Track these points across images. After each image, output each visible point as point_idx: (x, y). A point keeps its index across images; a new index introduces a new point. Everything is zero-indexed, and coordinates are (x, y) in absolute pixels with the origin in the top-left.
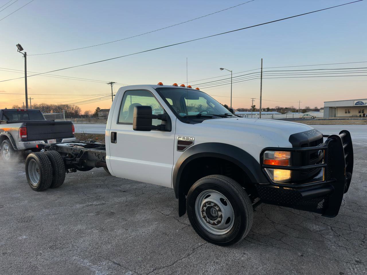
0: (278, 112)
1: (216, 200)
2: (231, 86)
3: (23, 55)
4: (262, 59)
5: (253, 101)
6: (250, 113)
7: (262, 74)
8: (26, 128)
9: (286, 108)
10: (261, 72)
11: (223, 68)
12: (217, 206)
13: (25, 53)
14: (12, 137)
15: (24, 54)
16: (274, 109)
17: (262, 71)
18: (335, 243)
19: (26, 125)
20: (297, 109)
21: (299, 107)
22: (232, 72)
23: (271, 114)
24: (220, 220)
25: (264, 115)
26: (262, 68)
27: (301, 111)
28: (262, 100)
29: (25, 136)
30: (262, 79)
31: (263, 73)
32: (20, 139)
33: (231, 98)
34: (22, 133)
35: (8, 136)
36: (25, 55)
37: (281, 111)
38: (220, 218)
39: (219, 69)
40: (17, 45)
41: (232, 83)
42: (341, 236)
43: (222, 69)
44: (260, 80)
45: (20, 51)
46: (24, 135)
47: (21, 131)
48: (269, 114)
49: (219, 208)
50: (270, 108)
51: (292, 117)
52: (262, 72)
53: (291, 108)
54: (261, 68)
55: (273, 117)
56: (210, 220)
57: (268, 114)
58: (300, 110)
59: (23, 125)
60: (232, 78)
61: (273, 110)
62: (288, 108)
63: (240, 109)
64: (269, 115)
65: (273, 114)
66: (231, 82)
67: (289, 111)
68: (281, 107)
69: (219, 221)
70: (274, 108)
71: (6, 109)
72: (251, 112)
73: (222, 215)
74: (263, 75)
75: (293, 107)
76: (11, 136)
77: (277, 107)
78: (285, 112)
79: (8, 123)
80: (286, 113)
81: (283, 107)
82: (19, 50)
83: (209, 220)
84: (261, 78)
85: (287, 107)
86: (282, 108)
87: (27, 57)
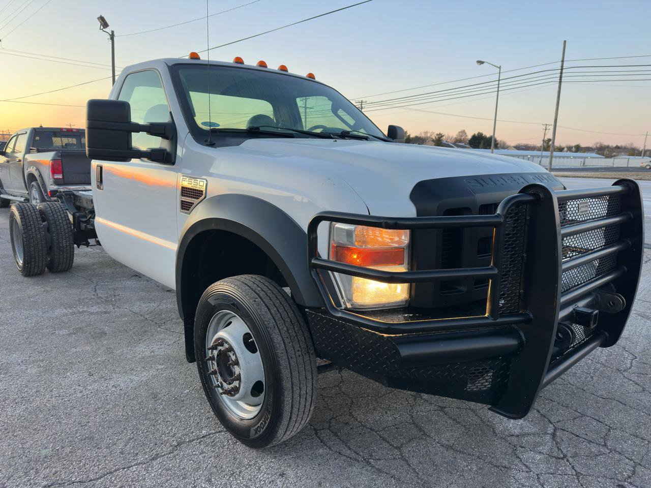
0: (599, 154)
1: (234, 338)
2: (496, 97)
3: (109, 37)
4: (565, 42)
5: (547, 131)
6: (539, 153)
7: (561, 73)
8: (60, 161)
9: (617, 147)
10: (560, 68)
11: (483, 61)
12: (233, 352)
13: (113, 32)
14: (42, 177)
15: (111, 34)
16: (591, 148)
17: (562, 67)
18: (539, 478)
19: (61, 156)
20: (641, 149)
21: (645, 146)
22: (500, 68)
23: (582, 158)
24: (238, 386)
25: (568, 158)
26: (563, 61)
27: (648, 153)
28: (557, 128)
29: (60, 176)
30: (562, 84)
31: (564, 71)
32: (52, 180)
33: (494, 121)
34: (54, 171)
35: (36, 174)
36: (112, 37)
37: (606, 152)
38: (238, 382)
39: (476, 63)
40: (98, 18)
41: (498, 91)
42: (568, 461)
43: (481, 62)
44: (558, 85)
45: (104, 30)
46: (57, 173)
47: (53, 165)
48: (579, 158)
49: (236, 357)
50: (583, 145)
51: (625, 166)
52: (562, 69)
53: (629, 146)
54: (561, 60)
55: (584, 163)
56: (223, 383)
57: (575, 158)
58: (646, 151)
59: (56, 155)
60: (499, 80)
61: (588, 149)
62: (621, 146)
63: (522, 146)
64: (577, 160)
65: (585, 158)
66: (496, 89)
67: (622, 152)
68: (606, 143)
69: (236, 386)
70: (591, 146)
71: (41, 126)
72: (541, 152)
73: (240, 373)
74: (563, 75)
75: (632, 144)
76: (40, 175)
77: (597, 143)
78: (615, 154)
79: (39, 151)
80: (615, 156)
81: (610, 145)
82: (102, 27)
83: (222, 381)
84: (560, 82)
85: (619, 145)
86: (608, 147)
87: (115, 39)
